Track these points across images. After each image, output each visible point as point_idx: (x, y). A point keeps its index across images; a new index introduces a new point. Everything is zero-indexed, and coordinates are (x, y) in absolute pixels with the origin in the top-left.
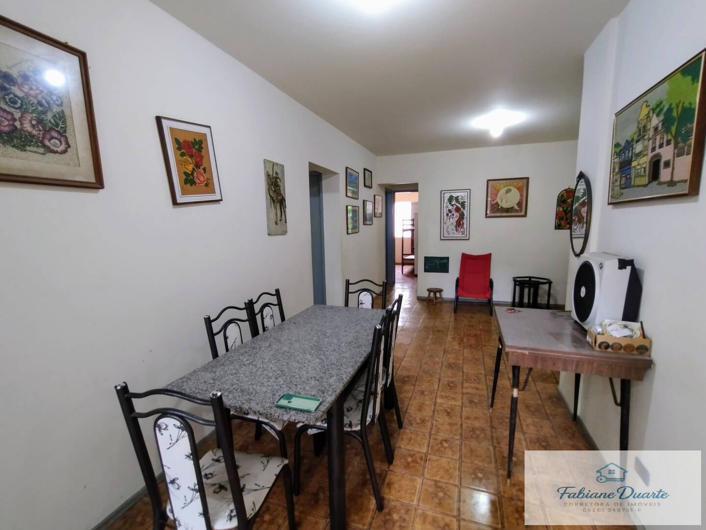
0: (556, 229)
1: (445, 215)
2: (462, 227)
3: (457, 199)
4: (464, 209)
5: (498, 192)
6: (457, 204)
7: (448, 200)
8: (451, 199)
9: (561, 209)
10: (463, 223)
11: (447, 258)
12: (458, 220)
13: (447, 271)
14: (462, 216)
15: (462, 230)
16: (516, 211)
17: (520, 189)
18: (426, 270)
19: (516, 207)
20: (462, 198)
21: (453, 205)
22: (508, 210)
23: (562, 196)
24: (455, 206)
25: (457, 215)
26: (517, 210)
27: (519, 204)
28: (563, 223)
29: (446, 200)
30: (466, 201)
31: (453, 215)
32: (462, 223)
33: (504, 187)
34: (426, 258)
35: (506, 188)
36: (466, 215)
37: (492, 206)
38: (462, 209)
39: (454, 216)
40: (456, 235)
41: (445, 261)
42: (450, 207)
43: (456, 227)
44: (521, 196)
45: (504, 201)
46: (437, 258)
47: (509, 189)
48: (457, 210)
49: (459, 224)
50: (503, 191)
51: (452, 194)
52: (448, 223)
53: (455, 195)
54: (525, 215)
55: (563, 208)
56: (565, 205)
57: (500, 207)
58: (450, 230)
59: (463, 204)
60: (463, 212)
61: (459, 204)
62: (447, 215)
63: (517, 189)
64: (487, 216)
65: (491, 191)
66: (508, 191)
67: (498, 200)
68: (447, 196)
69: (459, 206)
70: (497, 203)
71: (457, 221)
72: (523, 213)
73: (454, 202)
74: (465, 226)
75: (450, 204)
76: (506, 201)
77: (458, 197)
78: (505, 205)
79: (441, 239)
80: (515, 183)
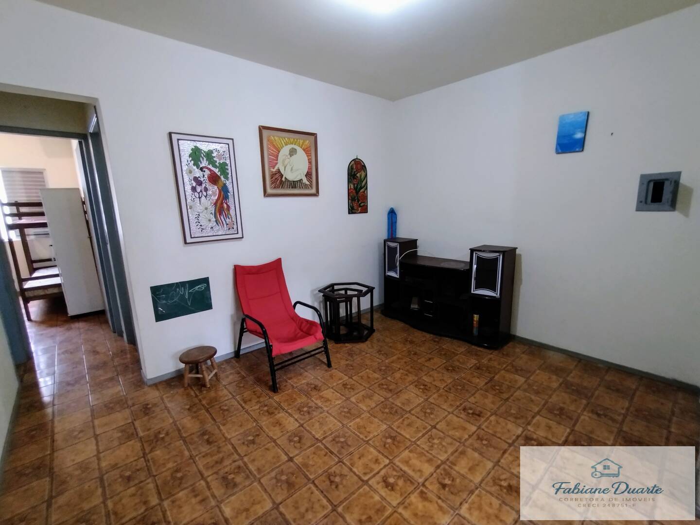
0: (349, 213)
1: (188, 188)
2: (227, 216)
3: (209, 155)
4: (227, 178)
5: (279, 152)
6: (210, 167)
7: (190, 156)
8: (196, 155)
9: (352, 187)
10: (228, 207)
11: (206, 281)
12: (217, 200)
13: (209, 306)
14: (224, 193)
15: (228, 220)
16: (306, 187)
17: (307, 151)
18: (159, 317)
19: (305, 181)
20: (220, 156)
21: (202, 169)
22: (294, 184)
23: (352, 168)
24: (207, 172)
25: (213, 190)
26: (306, 185)
27: (308, 175)
28: (355, 205)
29: (186, 158)
30: (228, 162)
31: (206, 189)
32: (225, 205)
33: (286, 145)
34: (156, 291)
35: (290, 147)
36: (230, 189)
37: (273, 175)
38: (222, 177)
39: (210, 192)
40: (218, 231)
41: (202, 287)
42: (198, 173)
43: (215, 217)
44: (310, 163)
45: (288, 168)
46: (182, 284)
47: (292, 148)
48: (214, 179)
49: (222, 208)
50: (285, 151)
51: (199, 145)
52: (199, 208)
53: (205, 147)
54: (316, 194)
55: (354, 184)
56: (355, 181)
57: (283, 179)
58: (203, 222)
59: (223, 168)
60: (225, 185)
61: (215, 167)
62: (194, 189)
63: (304, 150)
64: (266, 194)
65: (269, 148)
66: (293, 152)
67: (280, 166)
68: (186, 147)
69: (216, 171)
70: (279, 171)
71: (215, 204)
72: (313, 191)
73: (204, 163)
74: (232, 212)
75: (196, 164)
76: (292, 170)
77: (211, 152)
78: (290, 175)
79: (186, 243)
80: (301, 139)
